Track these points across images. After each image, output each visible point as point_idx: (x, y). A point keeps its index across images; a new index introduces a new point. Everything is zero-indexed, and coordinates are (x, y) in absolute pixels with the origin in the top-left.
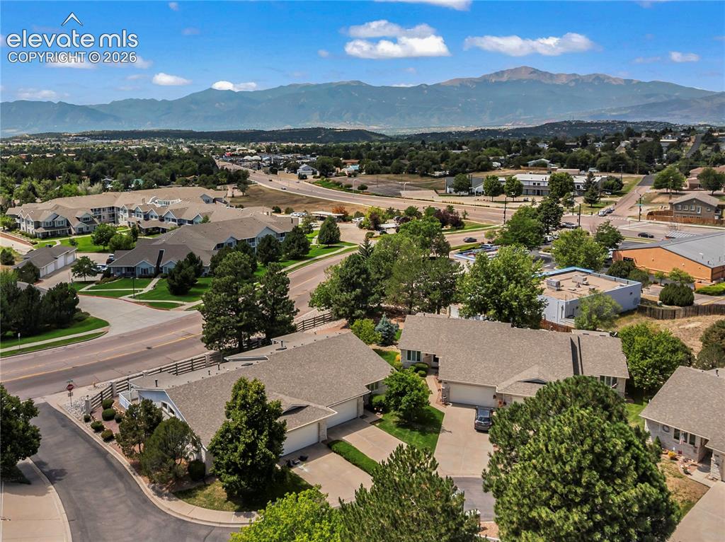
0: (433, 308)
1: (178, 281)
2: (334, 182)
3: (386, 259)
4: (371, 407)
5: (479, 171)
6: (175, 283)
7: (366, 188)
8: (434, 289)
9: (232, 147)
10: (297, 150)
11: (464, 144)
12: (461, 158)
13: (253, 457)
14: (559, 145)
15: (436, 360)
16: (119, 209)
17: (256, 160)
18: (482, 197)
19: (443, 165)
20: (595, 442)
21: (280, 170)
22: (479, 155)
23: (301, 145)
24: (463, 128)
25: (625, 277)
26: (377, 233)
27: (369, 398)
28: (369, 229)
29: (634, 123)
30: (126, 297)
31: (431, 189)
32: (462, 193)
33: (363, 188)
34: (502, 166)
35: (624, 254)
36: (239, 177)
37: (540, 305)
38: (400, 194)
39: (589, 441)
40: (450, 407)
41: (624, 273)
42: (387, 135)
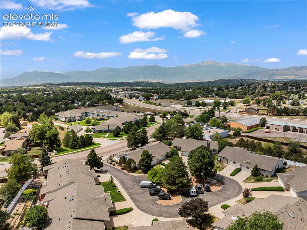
0: (180, 137)
1: (116, 133)
2: (151, 102)
3: (169, 126)
4: (167, 157)
5: (194, 98)
6: (115, 134)
7: (161, 104)
8: (180, 133)
9: (114, 88)
10: (136, 90)
11: (191, 88)
12: (189, 94)
13: (147, 163)
14: (220, 89)
15: (180, 148)
16: (88, 113)
17: (123, 94)
18: (195, 107)
19: (184, 96)
20: (202, 153)
21: (133, 98)
22: (195, 93)
23: (137, 88)
24: (191, 81)
25: (225, 129)
26: (165, 119)
27: (167, 155)
28: (163, 117)
29: (245, 80)
30: (102, 138)
31: (180, 104)
32: (189, 106)
33: (160, 104)
34: (201, 97)
35: (228, 123)
36: (120, 101)
37: (203, 136)
38: (171, 106)
39: (201, 153)
40: (183, 156)
41: (225, 128)
42: (166, 84)
